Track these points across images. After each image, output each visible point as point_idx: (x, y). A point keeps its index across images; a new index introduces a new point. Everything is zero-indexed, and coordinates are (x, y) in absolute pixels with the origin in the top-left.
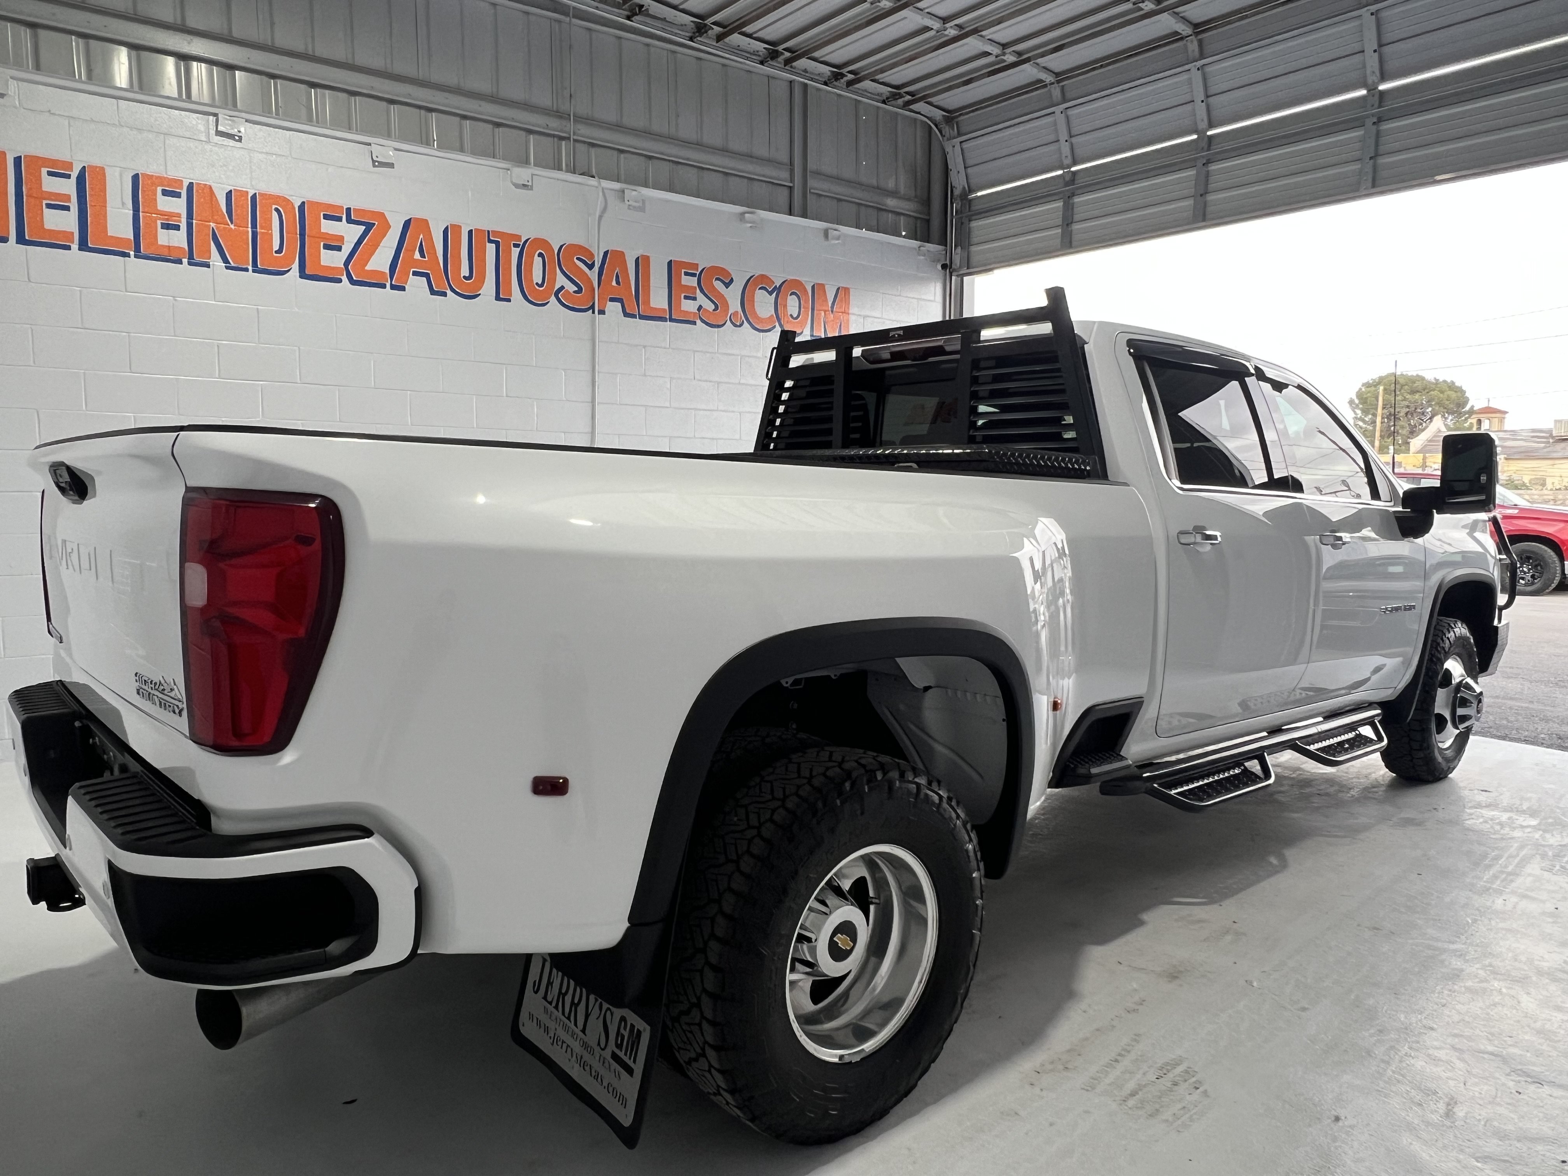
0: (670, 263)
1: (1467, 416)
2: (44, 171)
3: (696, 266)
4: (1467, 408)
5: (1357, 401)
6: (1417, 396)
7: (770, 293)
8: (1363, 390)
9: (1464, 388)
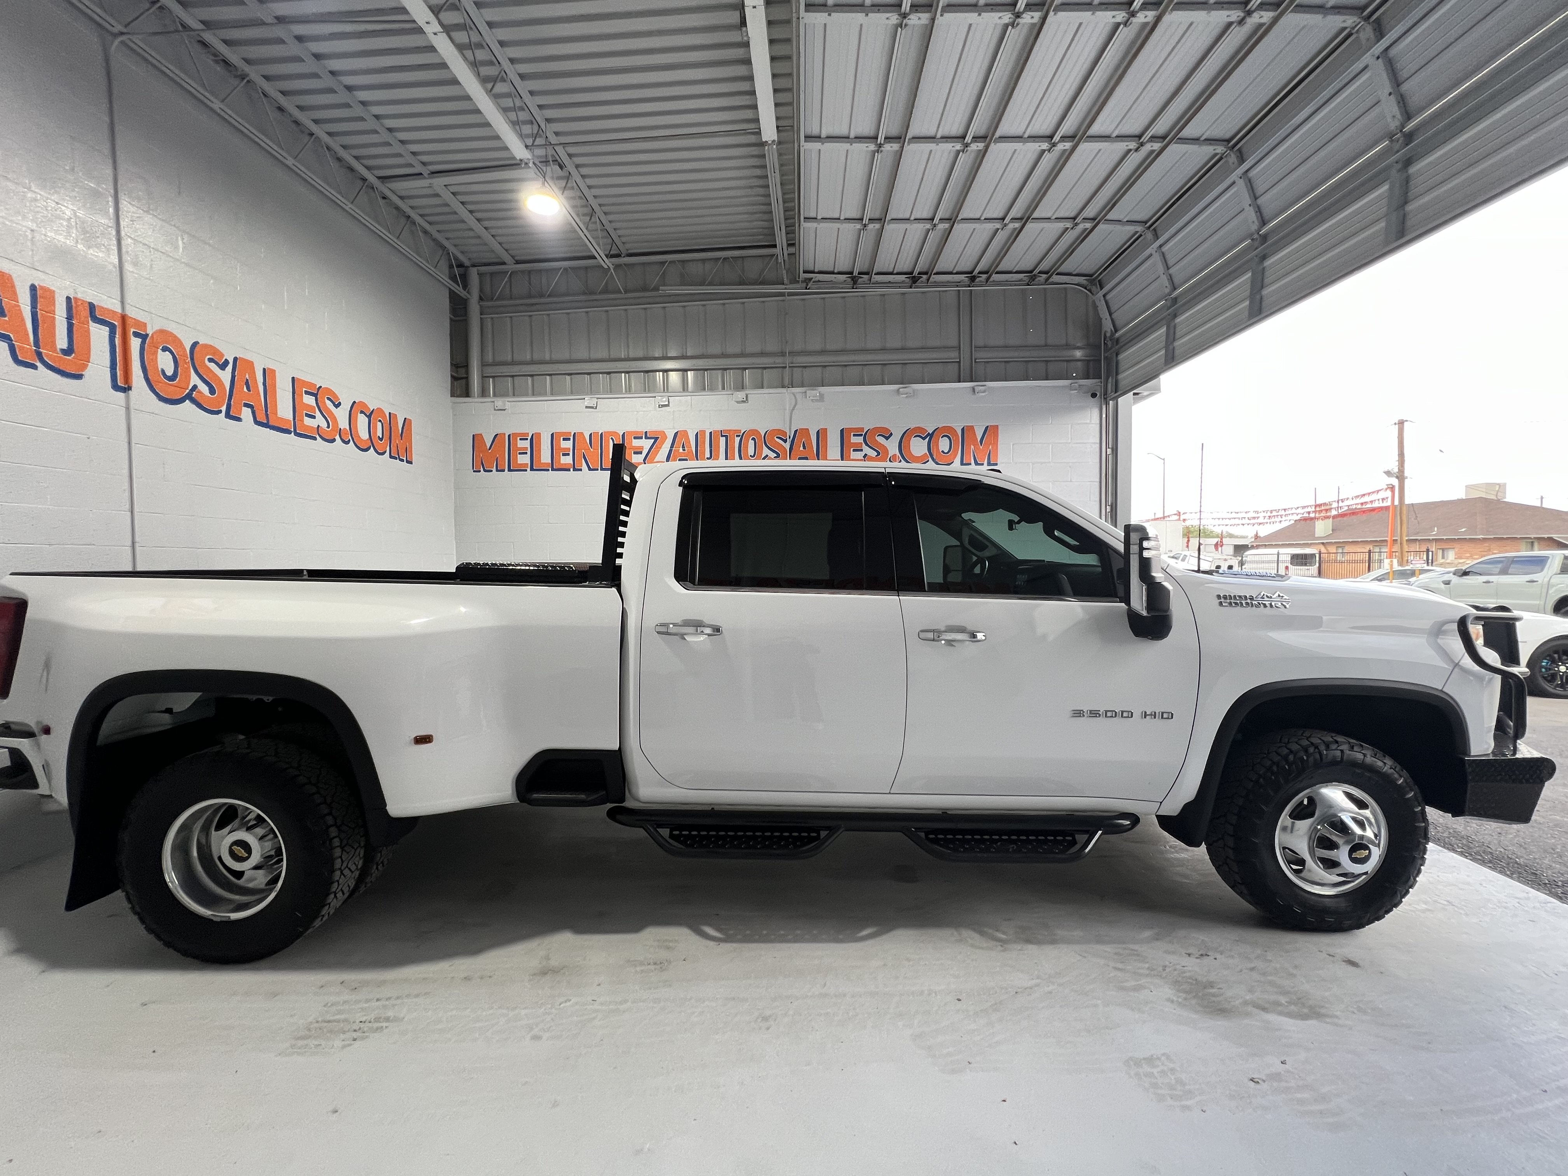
0: (842, 431)
2: (518, 438)
3: (862, 429)
7: (924, 439)
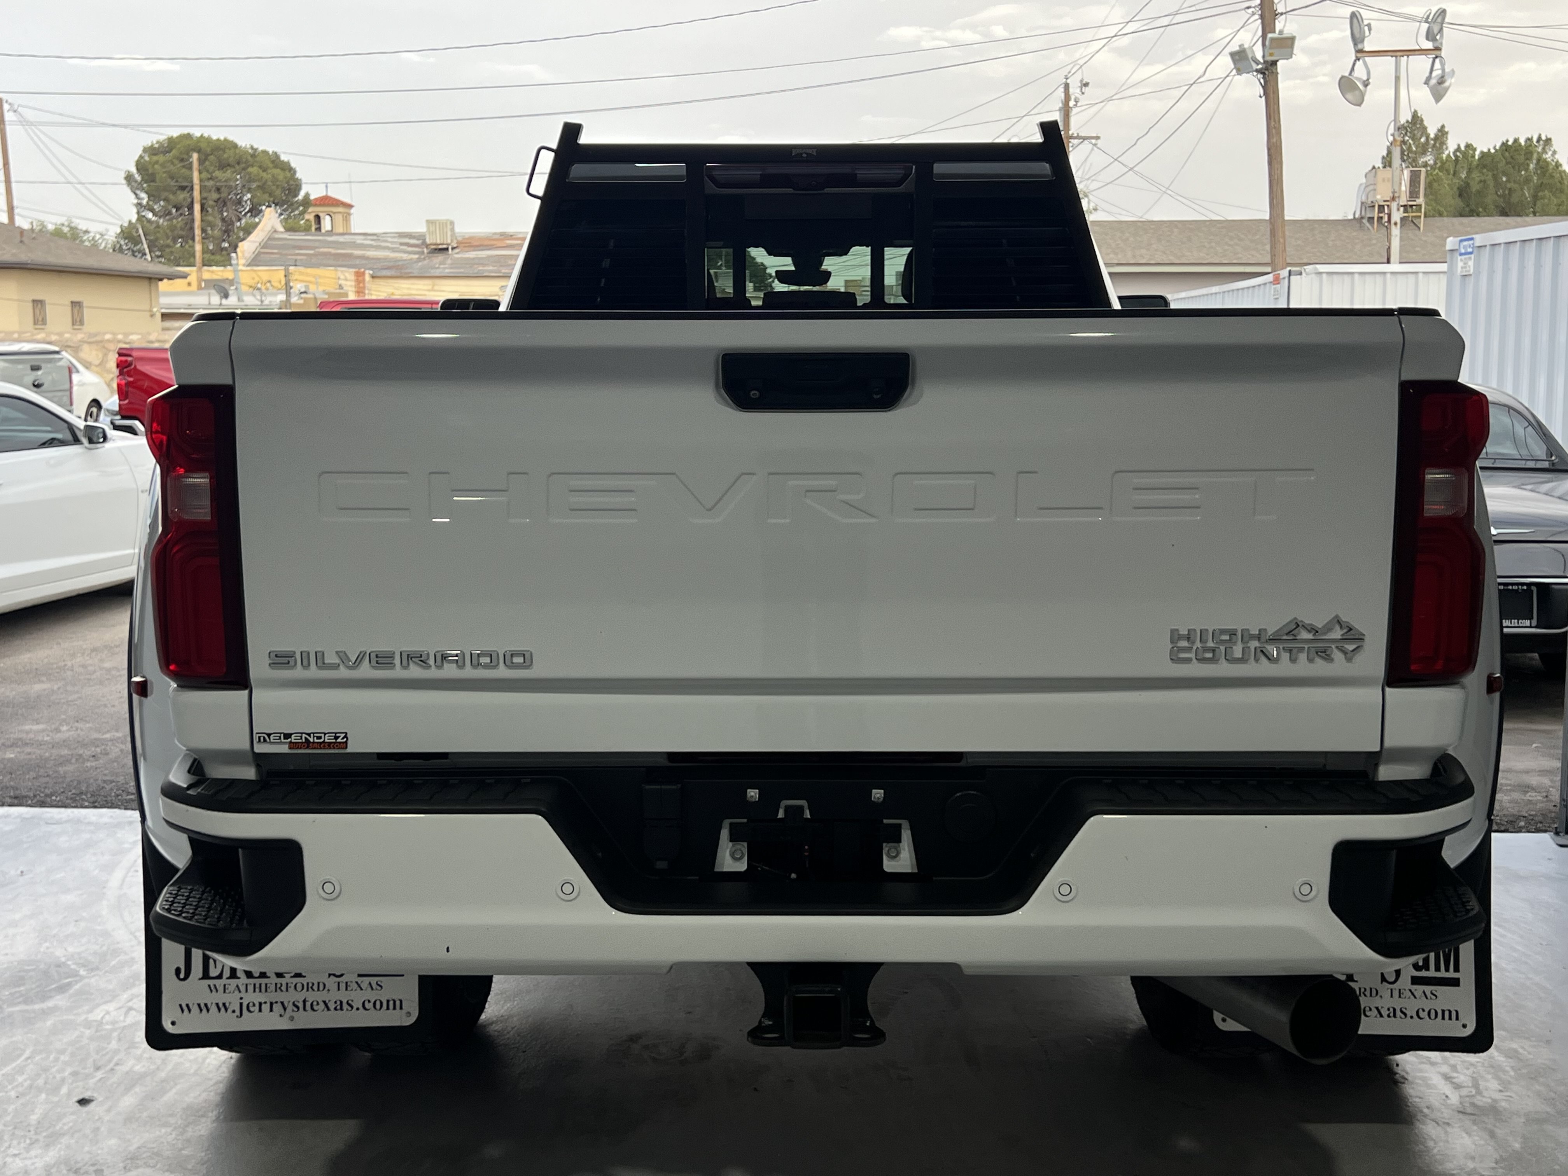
1: (301, 208)
4: (300, 197)
5: (138, 178)
6: (228, 173)
8: (147, 158)
9: (293, 165)
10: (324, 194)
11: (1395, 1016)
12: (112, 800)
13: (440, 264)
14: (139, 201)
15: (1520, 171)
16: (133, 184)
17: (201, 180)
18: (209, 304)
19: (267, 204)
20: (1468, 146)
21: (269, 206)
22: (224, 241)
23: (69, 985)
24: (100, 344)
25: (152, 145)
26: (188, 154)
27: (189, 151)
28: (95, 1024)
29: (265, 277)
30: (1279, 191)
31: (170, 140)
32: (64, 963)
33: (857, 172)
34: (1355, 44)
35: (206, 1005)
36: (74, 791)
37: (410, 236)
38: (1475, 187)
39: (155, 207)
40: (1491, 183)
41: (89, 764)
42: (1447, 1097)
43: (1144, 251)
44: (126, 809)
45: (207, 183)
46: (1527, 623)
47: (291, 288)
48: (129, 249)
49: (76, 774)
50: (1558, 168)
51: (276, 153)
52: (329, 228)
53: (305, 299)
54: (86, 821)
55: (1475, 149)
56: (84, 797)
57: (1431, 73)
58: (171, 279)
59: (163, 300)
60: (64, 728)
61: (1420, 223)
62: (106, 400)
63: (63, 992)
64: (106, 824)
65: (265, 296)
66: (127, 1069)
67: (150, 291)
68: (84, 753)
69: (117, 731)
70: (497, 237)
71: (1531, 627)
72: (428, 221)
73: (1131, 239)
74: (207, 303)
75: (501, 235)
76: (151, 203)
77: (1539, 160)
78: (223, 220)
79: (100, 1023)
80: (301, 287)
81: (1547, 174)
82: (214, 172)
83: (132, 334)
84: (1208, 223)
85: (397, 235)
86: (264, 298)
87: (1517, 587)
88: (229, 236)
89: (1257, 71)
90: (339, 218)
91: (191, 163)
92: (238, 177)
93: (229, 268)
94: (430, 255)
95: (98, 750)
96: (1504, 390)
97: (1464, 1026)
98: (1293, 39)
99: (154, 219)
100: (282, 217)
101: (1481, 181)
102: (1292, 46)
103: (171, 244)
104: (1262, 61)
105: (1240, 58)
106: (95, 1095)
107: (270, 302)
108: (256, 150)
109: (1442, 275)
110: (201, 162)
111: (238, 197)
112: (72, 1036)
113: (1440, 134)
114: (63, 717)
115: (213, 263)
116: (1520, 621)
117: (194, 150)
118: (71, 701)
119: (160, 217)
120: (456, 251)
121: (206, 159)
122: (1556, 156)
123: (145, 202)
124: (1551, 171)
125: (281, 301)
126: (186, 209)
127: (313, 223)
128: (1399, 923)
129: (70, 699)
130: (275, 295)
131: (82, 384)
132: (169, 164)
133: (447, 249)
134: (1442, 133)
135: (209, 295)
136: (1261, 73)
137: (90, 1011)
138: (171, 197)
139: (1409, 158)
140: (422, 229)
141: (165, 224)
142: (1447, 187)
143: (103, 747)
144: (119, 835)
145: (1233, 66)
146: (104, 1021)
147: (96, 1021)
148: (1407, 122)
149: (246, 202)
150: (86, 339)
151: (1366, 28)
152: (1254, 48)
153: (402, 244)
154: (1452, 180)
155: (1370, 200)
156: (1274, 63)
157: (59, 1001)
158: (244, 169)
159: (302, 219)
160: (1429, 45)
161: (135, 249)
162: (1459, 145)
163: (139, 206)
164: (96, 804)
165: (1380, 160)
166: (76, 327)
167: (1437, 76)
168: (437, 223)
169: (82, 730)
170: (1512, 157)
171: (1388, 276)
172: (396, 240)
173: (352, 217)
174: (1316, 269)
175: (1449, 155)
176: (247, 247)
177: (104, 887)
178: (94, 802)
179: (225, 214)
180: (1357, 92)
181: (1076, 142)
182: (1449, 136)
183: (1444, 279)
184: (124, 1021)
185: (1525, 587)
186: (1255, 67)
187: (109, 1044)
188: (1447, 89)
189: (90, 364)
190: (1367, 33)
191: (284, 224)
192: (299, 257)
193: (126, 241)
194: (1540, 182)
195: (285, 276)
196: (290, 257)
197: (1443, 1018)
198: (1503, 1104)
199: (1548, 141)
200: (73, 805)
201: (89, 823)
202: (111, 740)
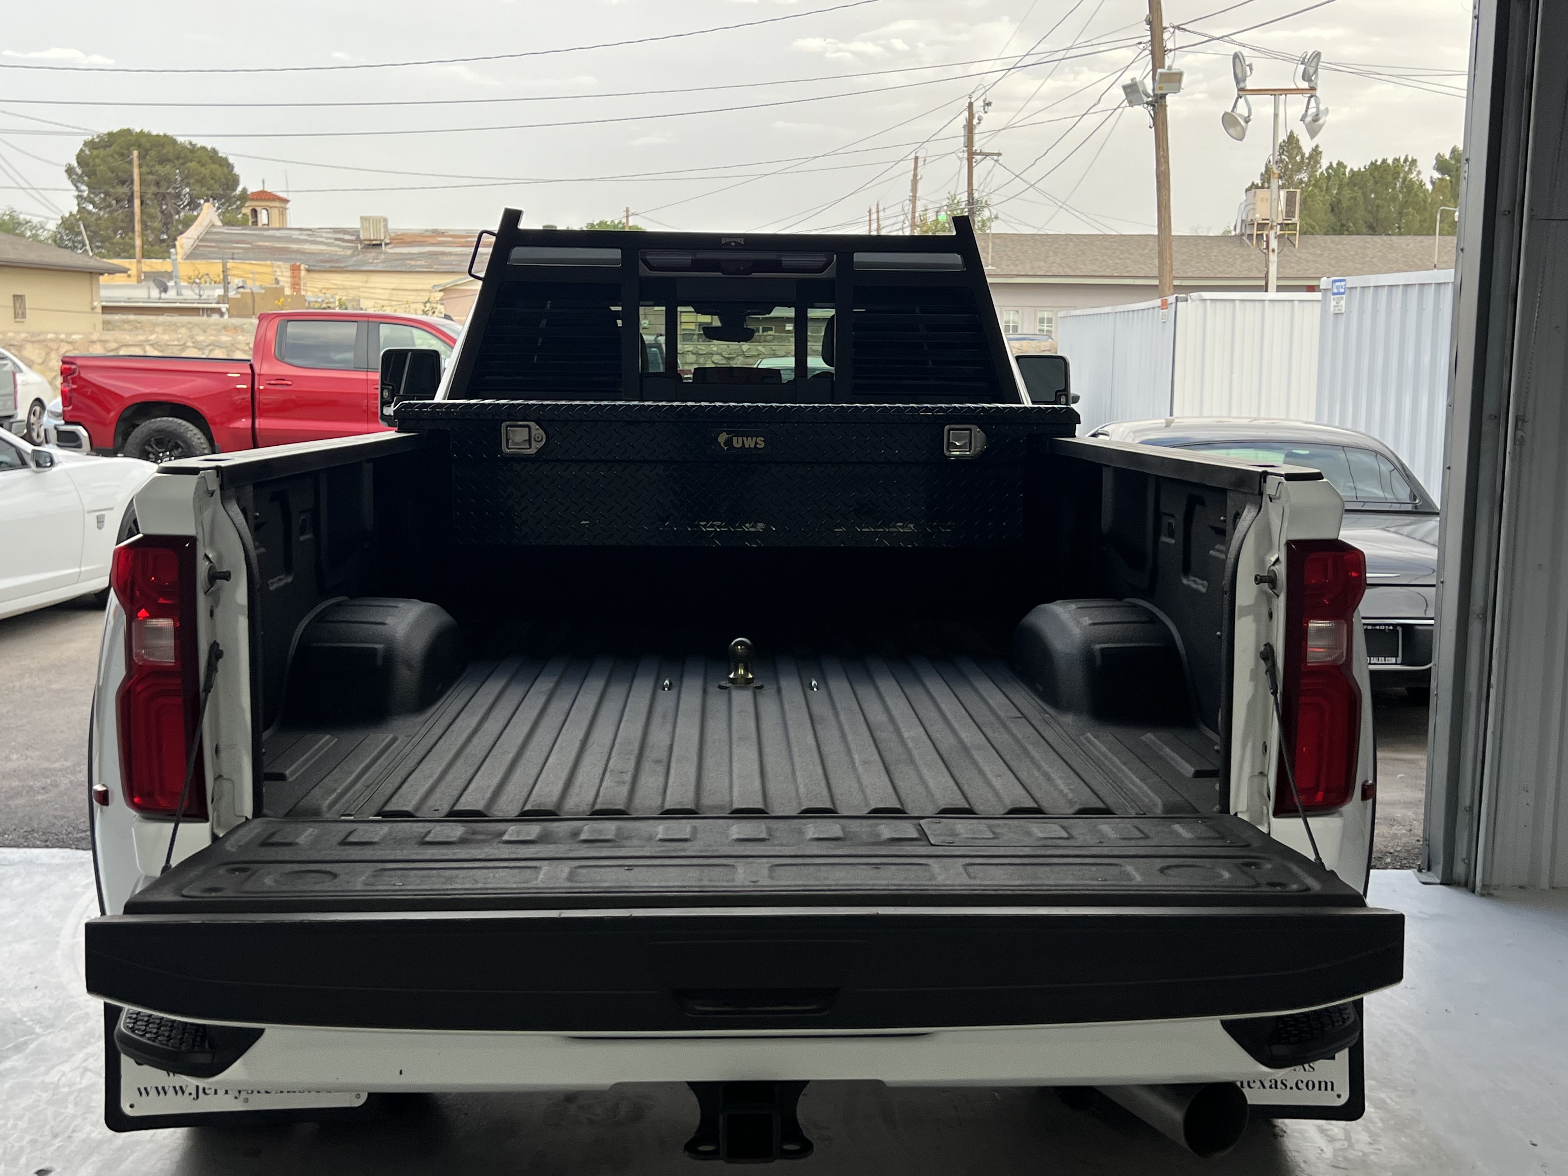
1: (238, 203)
4: (240, 189)
5: (79, 171)
6: (168, 168)
8: (87, 153)
9: (230, 160)
10: (261, 189)
11: (1276, 1087)
12: (63, 838)
13: (374, 259)
14: (80, 194)
15: (1387, 189)
16: (74, 177)
17: (141, 174)
18: (149, 297)
19: (205, 198)
20: (1340, 164)
21: (207, 201)
22: (163, 233)
23: (26, 1043)
24: (42, 343)
25: (93, 139)
26: (128, 149)
27: (129, 147)
28: (52, 1086)
29: (203, 271)
30: (1167, 216)
31: (110, 135)
32: (20, 1019)
33: (783, 259)
34: (1238, 83)
35: (163, 1088)
36: (25, 829)
37: (344, 231)
38: (1345, 204)
39: (96, 199)
40: (1361, 201)
41: (40, 797)
42: (1322, 1150)
43: (1042, 264)
44: (77, 849)
45: (146, 177)
46: (1393, 660)
47: (229, 283)
48: (69, 240)
49: (27, 809)
50: (1422, 187)
51: (214, 149)
52: (266, 222)
53: (242, 293)
54: (38, 862)
55: (1345, 167)
56: (36, 835)
57: (1306, 111)
58: (113, 274)
59: (104, 293)
60: (14, 757)
61: (1295, 240)
62: (50, 401)
63: (20, 1052)
64: (57, 865)
65: (204, 290)
66: (85, 1136)
67: (91, 286)
68: (34, 784)
69: (66, 760)
70: (429, 234)
71: (1396, 664)
72: (361, 218)
73: (1030, 252)
74: (147, 296)
75: (433, 232)
76: (92, 196)
77: (1404, 179)
78: (162, 212)
79: (57, 1086)
80: (239, 282)
81: (1412, 194)
82: (154, 166)
83: (75, 333)
84: (1100, 237)
85: (332, 231)
86: (202, 293)
87: (1384, 628)
88: (168, 229)
89: (1147, 103)
90: (275, 213)
91: (132, 159)
92: (178, 171)
93: (168, 260)
94: (364, 250)
95: (48, 781)
96: (1371, 435)
97: (1339, 1096)
98: (1180, 75)
99: (95, 210)
100: (220, 211)
101: (1351, 198)
102: (1180, 81)
103: (112, 235)
104: (1152, 94)
105: (1132, 91)
106: (54, 1165)
107: (208, 296)
108: (194, 146)
109: (1315, 303)
110: (141, 157)
111: (177, 191)
112: (29, 1100)
113: (1314, 153)
114: (13, 744)
115: (152, 255)
116: (1387, 659)
117: (133, 145)
118: (21, 726)
119: (100, 209)
120: (389, 246)
121: (147, 154)
122: (1421, 176)
123: (85, 194)
124: (1415, 190)
125: (219, 296)
126: (126, 202)
127: (250, 217)
128: (1284, 1035)
129: (19, 723)
130: (214, 289)
131: (25, 384)
132: (110, 158)
133: (381, 245)
134: (1316, 153)
135: (149, 288)
136: (1152, 105)
137: (47, 1073)
138: (112, 190)
139: (1287, 176)
140: (356, 225)
141: (106, 216)
142: (1320, 204)
143: (53, 778)
144: (71, 878)
145: (1125, 97)
146: (61, 1083)
147: (51, 1083)
148: (1284, 141)
149: (185, 195)
150: (29, 338)
151: (1248, 68)
152: (1145, 81)
153: (336, 239)
154: (1325, 196)
155: (1250, 218)
156: (1163, 96)
157: (15, 1061)
158: (183, 164)
159: (240, 213)
160: (1305, 85)
161: (76, 239)
162: (1331, 164)
163: (80, 199)
164: (48, 843)
165: (1259, 177)
166: (18, 320)
167: (1313, 113)
168: (371, 220)
169: (32, 758)
170: (1381, 177)
171: (1267, 303)
172: (330, 235)
173: (288, 211)
174: (1200, 296)
175: (1322, 172)
176: (186, 241)
177: (58, 936)
178: (46, 841)
179: (164, 207)
180: (1239, 128)
181: (979, 157)
182: (1323, 155)
183: (1318, 307)
184: (81, 1083)
185: (1391, 628)
186: (1145, 99)
187: (66, 1108)
188: (1321, 127)
189: (33, 362)
190: (1249, 73)
191: (221, 217)
192: (236, 251)
193: (67, 232)
194: (1405, 199)
195: (223, 271)
196: (227, 250)
197: (1320, 1089)
198: (1373, 1157)
199: (1414, 161)
200: (25, 844)
201: (41, 865)
202: (61, 770)
